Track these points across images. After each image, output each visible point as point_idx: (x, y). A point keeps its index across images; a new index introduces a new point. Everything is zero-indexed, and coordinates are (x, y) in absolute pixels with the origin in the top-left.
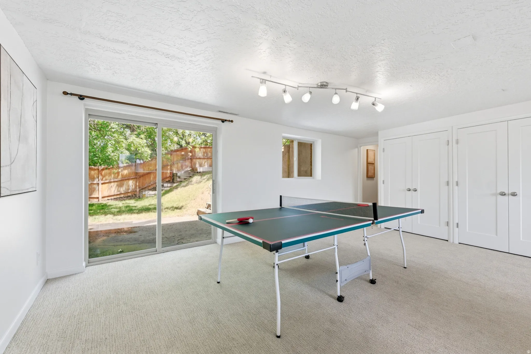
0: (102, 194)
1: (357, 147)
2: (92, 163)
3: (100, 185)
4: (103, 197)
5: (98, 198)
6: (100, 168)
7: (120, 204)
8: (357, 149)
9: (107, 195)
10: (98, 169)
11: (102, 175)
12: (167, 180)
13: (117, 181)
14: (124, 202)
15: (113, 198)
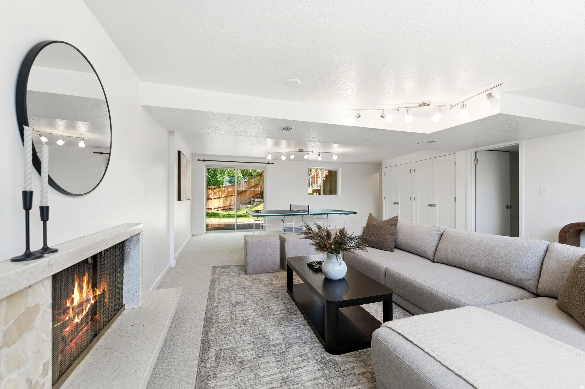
0: (214, 206)
1: (379, 171)
2: (209, 184)
3: (213, 200)
4: (215, 209)
5: (211, 209)
6: (213, 187)
7: (225, 213)
8: (378, 174)
9: (217, 207)
10: (212, 188)
11: (214, 192)
12: (258, 196)
13: (224, 197)
14: (227, 212)
15: (221, 209)
